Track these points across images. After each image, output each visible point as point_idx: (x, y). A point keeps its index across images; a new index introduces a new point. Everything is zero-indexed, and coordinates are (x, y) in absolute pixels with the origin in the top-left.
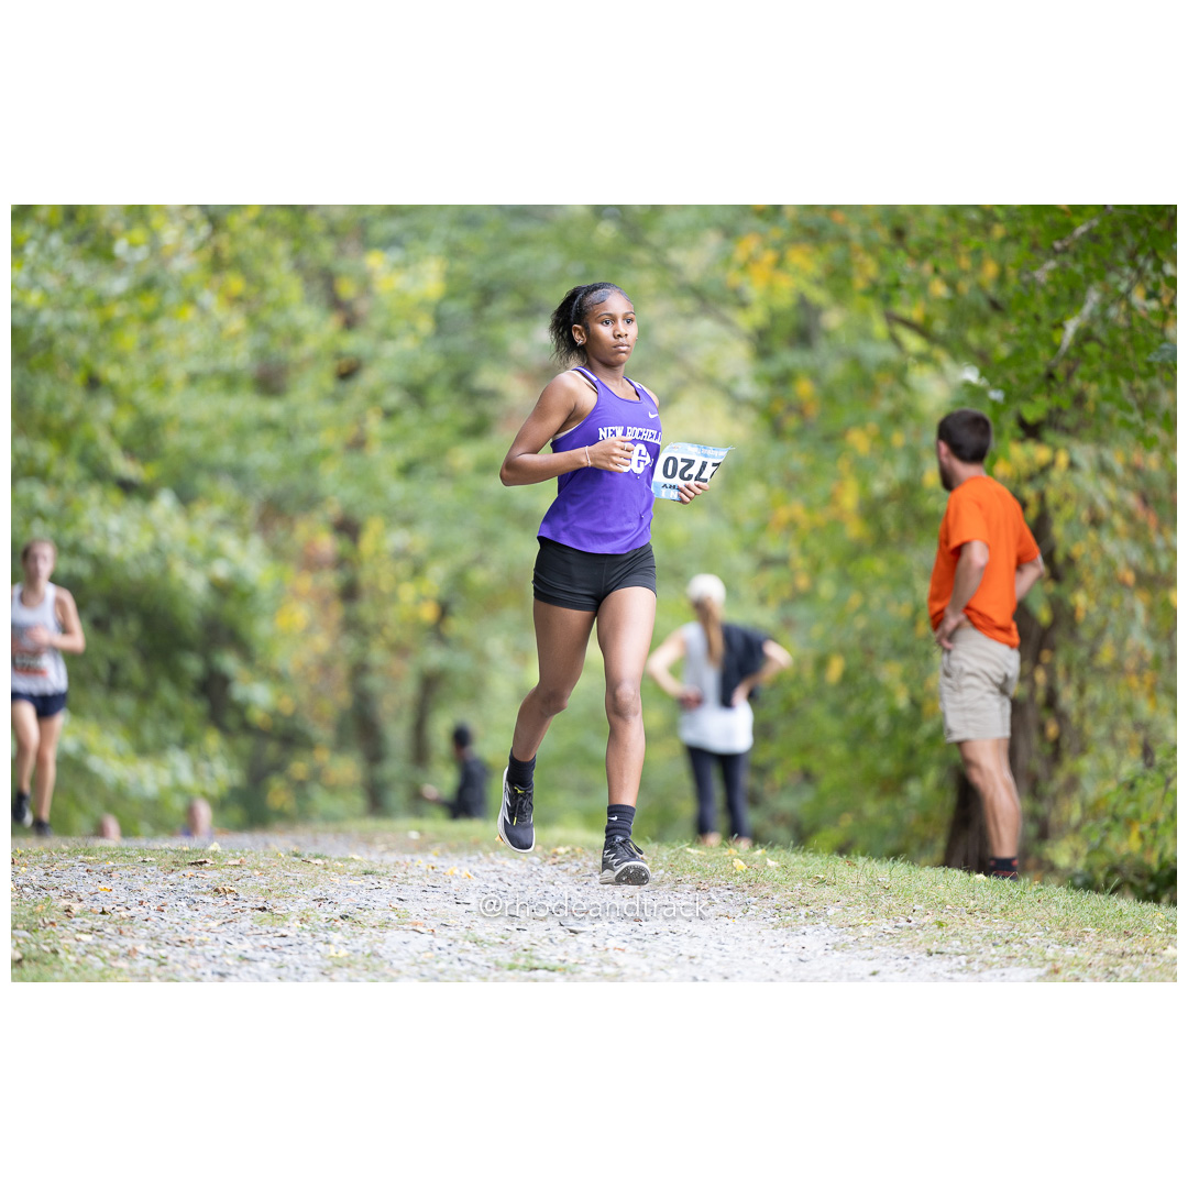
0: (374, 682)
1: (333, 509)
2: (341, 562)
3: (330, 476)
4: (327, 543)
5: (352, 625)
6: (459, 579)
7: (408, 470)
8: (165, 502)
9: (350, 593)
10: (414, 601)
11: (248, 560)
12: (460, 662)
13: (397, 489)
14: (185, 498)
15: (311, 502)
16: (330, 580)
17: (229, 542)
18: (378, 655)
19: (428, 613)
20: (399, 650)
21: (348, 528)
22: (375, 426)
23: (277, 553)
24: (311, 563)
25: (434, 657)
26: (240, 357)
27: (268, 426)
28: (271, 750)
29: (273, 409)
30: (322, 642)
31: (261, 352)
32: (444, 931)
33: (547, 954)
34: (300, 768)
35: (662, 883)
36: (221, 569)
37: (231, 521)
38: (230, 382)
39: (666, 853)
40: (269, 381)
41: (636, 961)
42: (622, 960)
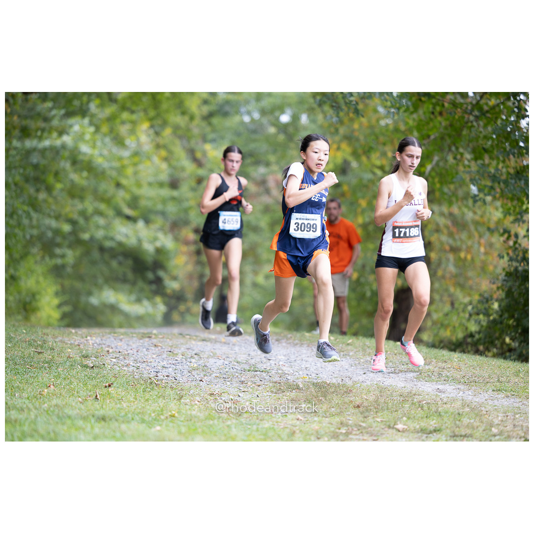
1: (193, 225)
2: (196, 242)
3: (192, 215)
4: (191, 236)
5: (200, 263)
8: (141, 224)
9: (199, 252)
11: (167, 241)
14: (147, 221)
15: (186, 223)
16: (192, 248)
17: (160, 235)
21: (198, 231)
23: (176, 239)
24: (187, 243)
26: (164, 177)
27: (173, 199)
28: (173, 301)
29: (175, 193)
30: (190, 268)
31: (171, 176)
32: (228, 359)
33: (261, 367)
34: (182, 307)
35: (297, 344)
36: (158, 244)
37: (162, 229)
38: (161, 185)
39: (298, 335)
40: (174, 184)
41: (289, 369)
42: (284, 368)
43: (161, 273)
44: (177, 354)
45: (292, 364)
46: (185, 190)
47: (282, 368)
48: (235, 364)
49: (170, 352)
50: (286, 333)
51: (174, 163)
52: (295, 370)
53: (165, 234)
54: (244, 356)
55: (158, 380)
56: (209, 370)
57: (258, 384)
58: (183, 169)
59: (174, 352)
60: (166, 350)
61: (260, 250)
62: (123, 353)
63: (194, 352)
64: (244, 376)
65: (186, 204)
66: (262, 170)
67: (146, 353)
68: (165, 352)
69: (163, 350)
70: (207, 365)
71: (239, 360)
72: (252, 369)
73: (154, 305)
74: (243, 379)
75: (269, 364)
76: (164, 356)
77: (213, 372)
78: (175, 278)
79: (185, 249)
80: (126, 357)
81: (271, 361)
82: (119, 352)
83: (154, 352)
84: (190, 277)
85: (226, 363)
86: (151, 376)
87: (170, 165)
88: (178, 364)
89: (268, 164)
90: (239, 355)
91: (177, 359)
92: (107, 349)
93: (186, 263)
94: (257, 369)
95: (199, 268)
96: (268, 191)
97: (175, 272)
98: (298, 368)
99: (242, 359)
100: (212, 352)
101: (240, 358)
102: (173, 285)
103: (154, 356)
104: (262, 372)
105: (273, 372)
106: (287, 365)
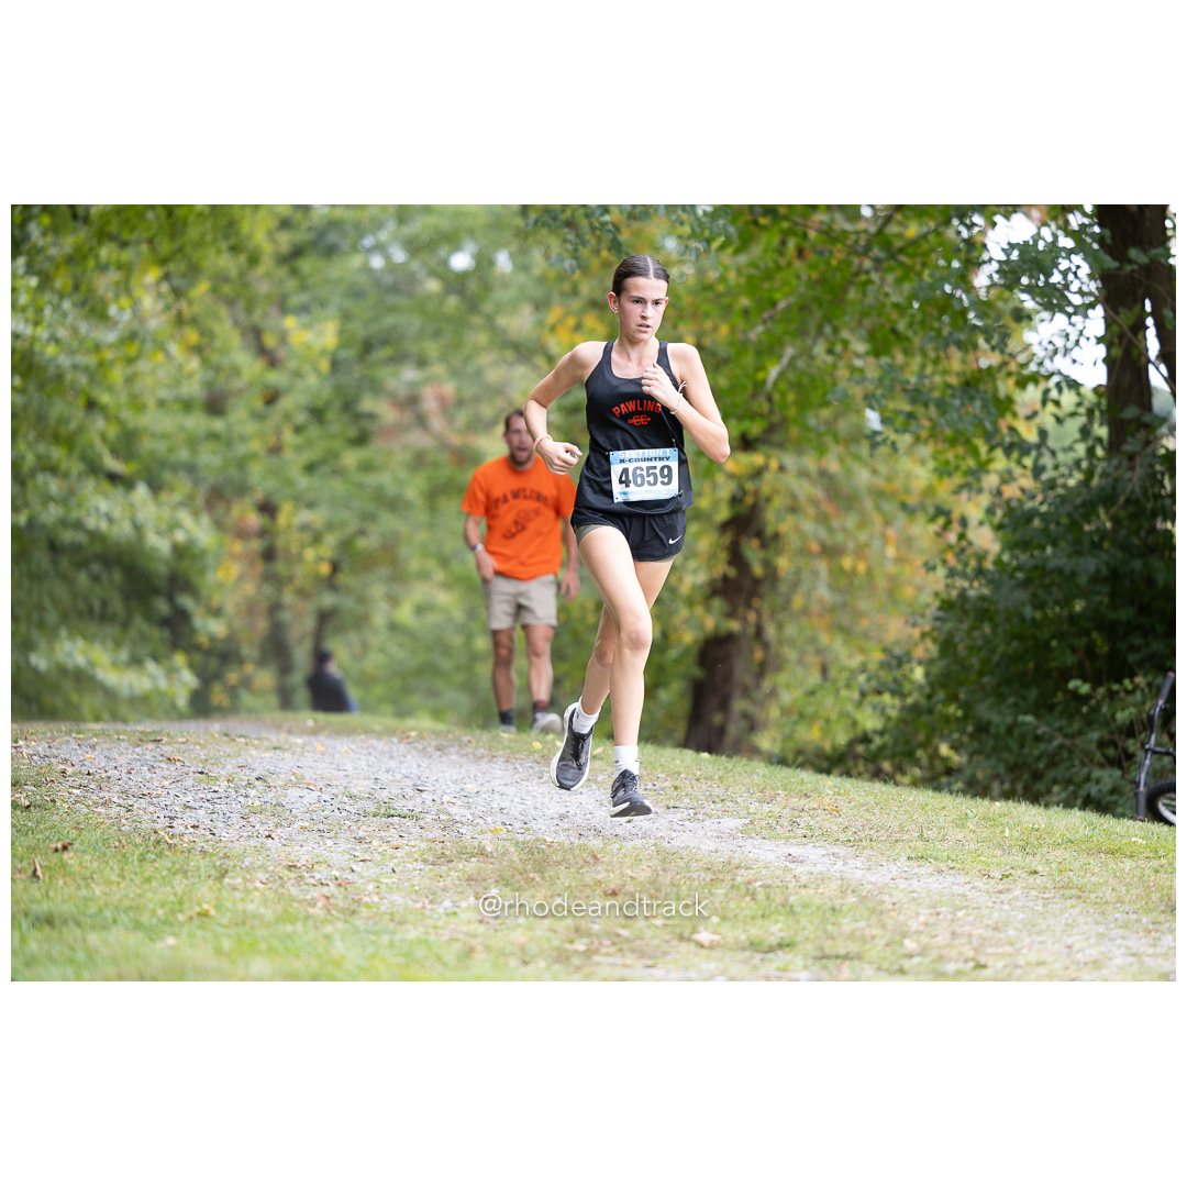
0: (285, 616)
1: (259, 495)
2: (263, 533)
3: (256, 472)
4: (254, 519)
5: (271, 578)
6: (346, 545)
7: (310, 468)
8: (141, 491)
9: (269, 555)
10: (315, 560)
11: (199, 531)
12: (347, 603)
13: (303, 482)
14: (156, 487)
15: (242, 489)
16: (256, 545)
17: (185, 517)
18: (288, 597)
19: (325, 569)
20: (302, 593)
21: (268, 508)
22: (288, 437)
23: (219, 525)
24: (242, 534)
25: (328, 600)
26: (193, 388)
27: (213, 436)
28: (214, 663)
29: (218, 425)
30: (249, 588)
31: (209, 385)
32: (329, 789)
33: (400, 806)
34: (233, 677)
35: (482, 757)
36: (180, 536)
37: (187, 503)
38: (187, 405)
39: (486, 736)
40: (215, 405)
41: (463, 811)
42: (453, 810)
43: (186, 601)
44: (216, 779)
45: (470, 800)
46: (239, 417)
47: (449, 809)
48: (346, 799)
49: (202, 773)
50: (458, 732)
51: (215, 358)
52: (477, 813)
53: (196, 514)
54: (366, 783)
55: (173, 836)
56: (288, 813)
57: (395, 843)
58: (235, 371)
59: (210, 774)
60: (192, 769)
61: (404, 551)
62: (97, 776)
63: (255, 775)
64: (364, 828)
65: (241, 449)
66: (409, 374)
67: (149, 775)
68: (191, 774)
69: (185, 769)
70: (284, 803)
71: (354, 791)
72: (383, 811)
73: (171, 672)
74: (361, 833)
75: (419, 800)
76: (189, 782)
77: (296, 817)
78: (217, 612)
79: (238, 547)
80: (103, 785)
81: (424, 795)
82: (89, 774)
83: (166, 773)
84: (250, 609)
85: (325, 797)
86: (158, 827)
87: (206, 363)
88: (218, 801)
89: (422, 362)
90: (355, 782)
91: (216, 789)
92: (62, 767)
93: (241, 579)
94: (392, 812)
95: (268, 590)
96: (422, 421)
97: (216, 600)
98: (483, 809)
99: (360, 789)
100: (294, 774)
101: (356, 786)
102: (211, 628)
103: (166, 783)
104: (405, 817)
105: (429, 817)
106: (459, 803)
